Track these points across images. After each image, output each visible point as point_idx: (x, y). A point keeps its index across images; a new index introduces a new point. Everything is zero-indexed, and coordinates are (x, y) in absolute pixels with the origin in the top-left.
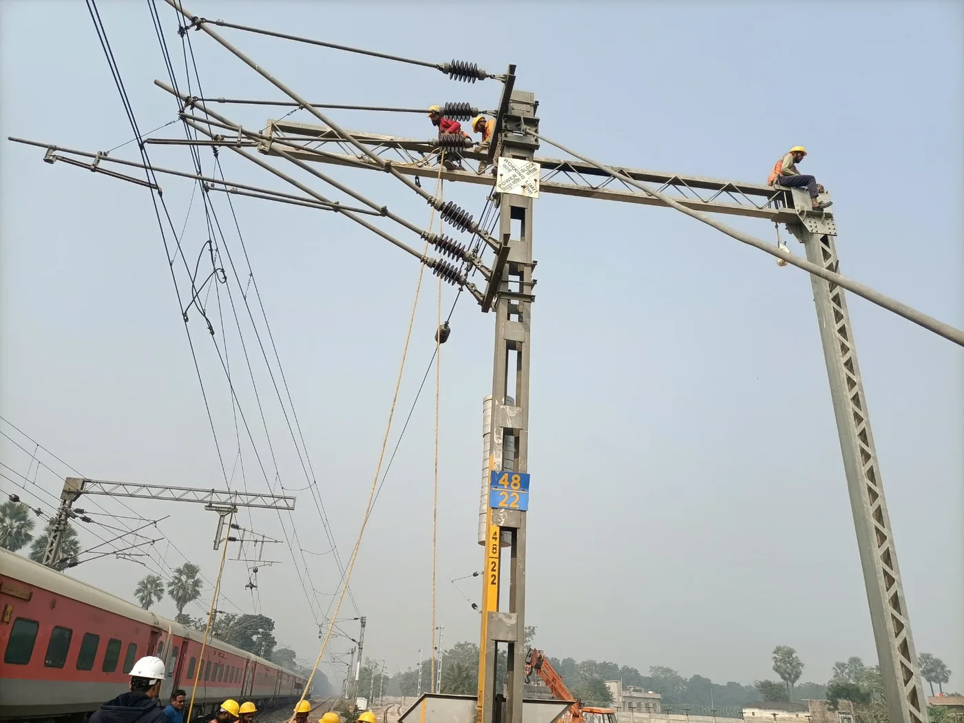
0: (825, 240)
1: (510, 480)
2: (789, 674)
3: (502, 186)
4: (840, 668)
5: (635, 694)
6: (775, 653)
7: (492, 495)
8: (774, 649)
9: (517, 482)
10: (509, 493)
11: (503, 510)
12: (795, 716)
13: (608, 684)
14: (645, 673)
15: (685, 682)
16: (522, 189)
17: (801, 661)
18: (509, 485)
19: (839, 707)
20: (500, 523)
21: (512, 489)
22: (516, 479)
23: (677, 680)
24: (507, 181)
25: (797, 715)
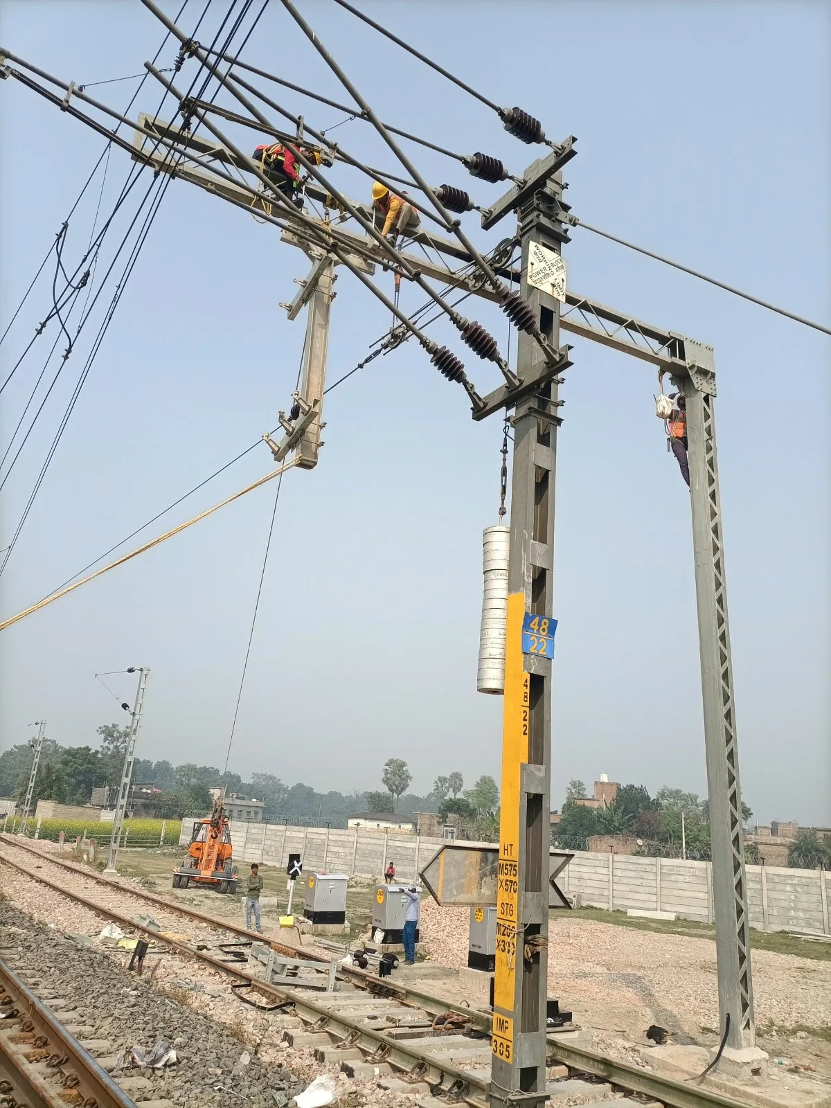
0: (706, 399)
1: (540, 625)
2: (396, 786)
3: (533, 278)
4: (441, 782)
5: (238, 802)
6: (387, 765)
7: (524, 638)
8: (387, 761)
9: (546, 627)
10: (539, 639)
11: (533, 656)
12: (397, 827)
13: (212, 791)
14: (247, 780)
15: (285, 790)
16: (551, 287)
17: (411, 774)
18: (538, 630)
19: (447, 821)
20: (530, 669)
21: (540, 634)
22: (545, 624)
23: (279, 788)
24: (538, 273)
25: (400, 827)
